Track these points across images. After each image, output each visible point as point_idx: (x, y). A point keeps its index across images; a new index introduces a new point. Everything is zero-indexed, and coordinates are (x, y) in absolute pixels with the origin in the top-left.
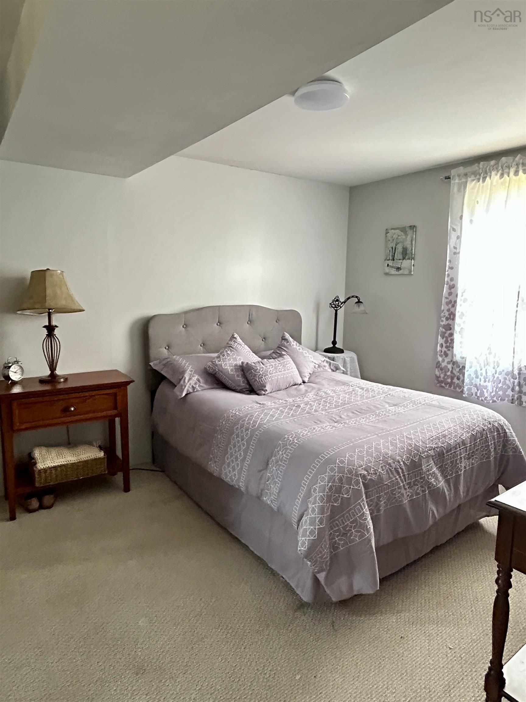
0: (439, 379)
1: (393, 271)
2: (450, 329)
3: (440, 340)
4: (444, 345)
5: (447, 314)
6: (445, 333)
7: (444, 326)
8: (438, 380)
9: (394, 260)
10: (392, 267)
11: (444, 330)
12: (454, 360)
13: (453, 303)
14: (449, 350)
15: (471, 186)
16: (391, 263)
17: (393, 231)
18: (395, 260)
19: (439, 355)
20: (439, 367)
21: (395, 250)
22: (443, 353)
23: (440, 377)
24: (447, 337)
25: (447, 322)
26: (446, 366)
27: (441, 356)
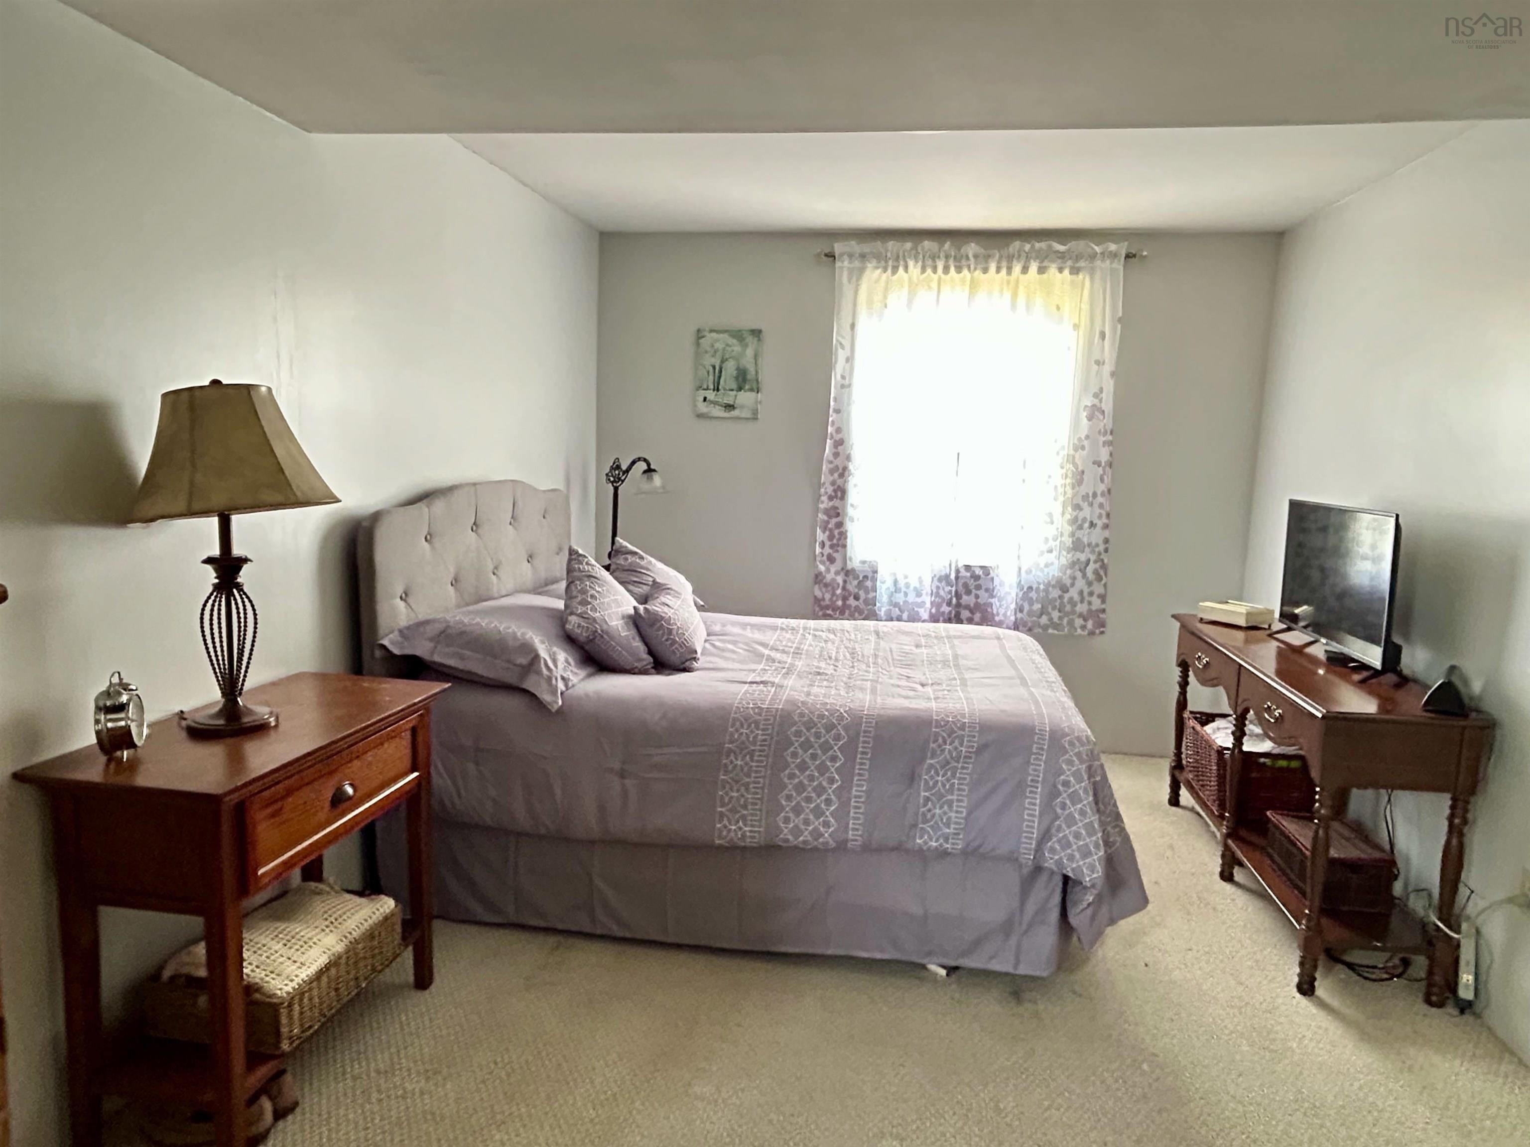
0: (822, 603)
1: (718, 412)
2: (838, 515)
3: (820, 536)
4: (828, 543)
5: (830, 490)
6: (828, 522)
7: (826, 512)
8: (820, 606)
9: (718, 390)
10: (712, 402)
11: (825, 518)
12: (849, 567)
13: (840, 471)
14: (837, 551)
15: (873, 276)
16: (711, 395)
17: (714, 335)
18: (722, 391)
19: (820, 562)
20: (821, 581)
21: (720, 372)
22: (825, 558)
23: (823, 599)
24: (831, 530)
25: (831, 504)
26: (834, 580)
27: (823, 563)
